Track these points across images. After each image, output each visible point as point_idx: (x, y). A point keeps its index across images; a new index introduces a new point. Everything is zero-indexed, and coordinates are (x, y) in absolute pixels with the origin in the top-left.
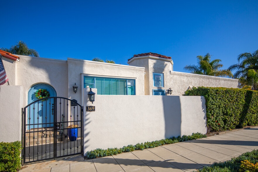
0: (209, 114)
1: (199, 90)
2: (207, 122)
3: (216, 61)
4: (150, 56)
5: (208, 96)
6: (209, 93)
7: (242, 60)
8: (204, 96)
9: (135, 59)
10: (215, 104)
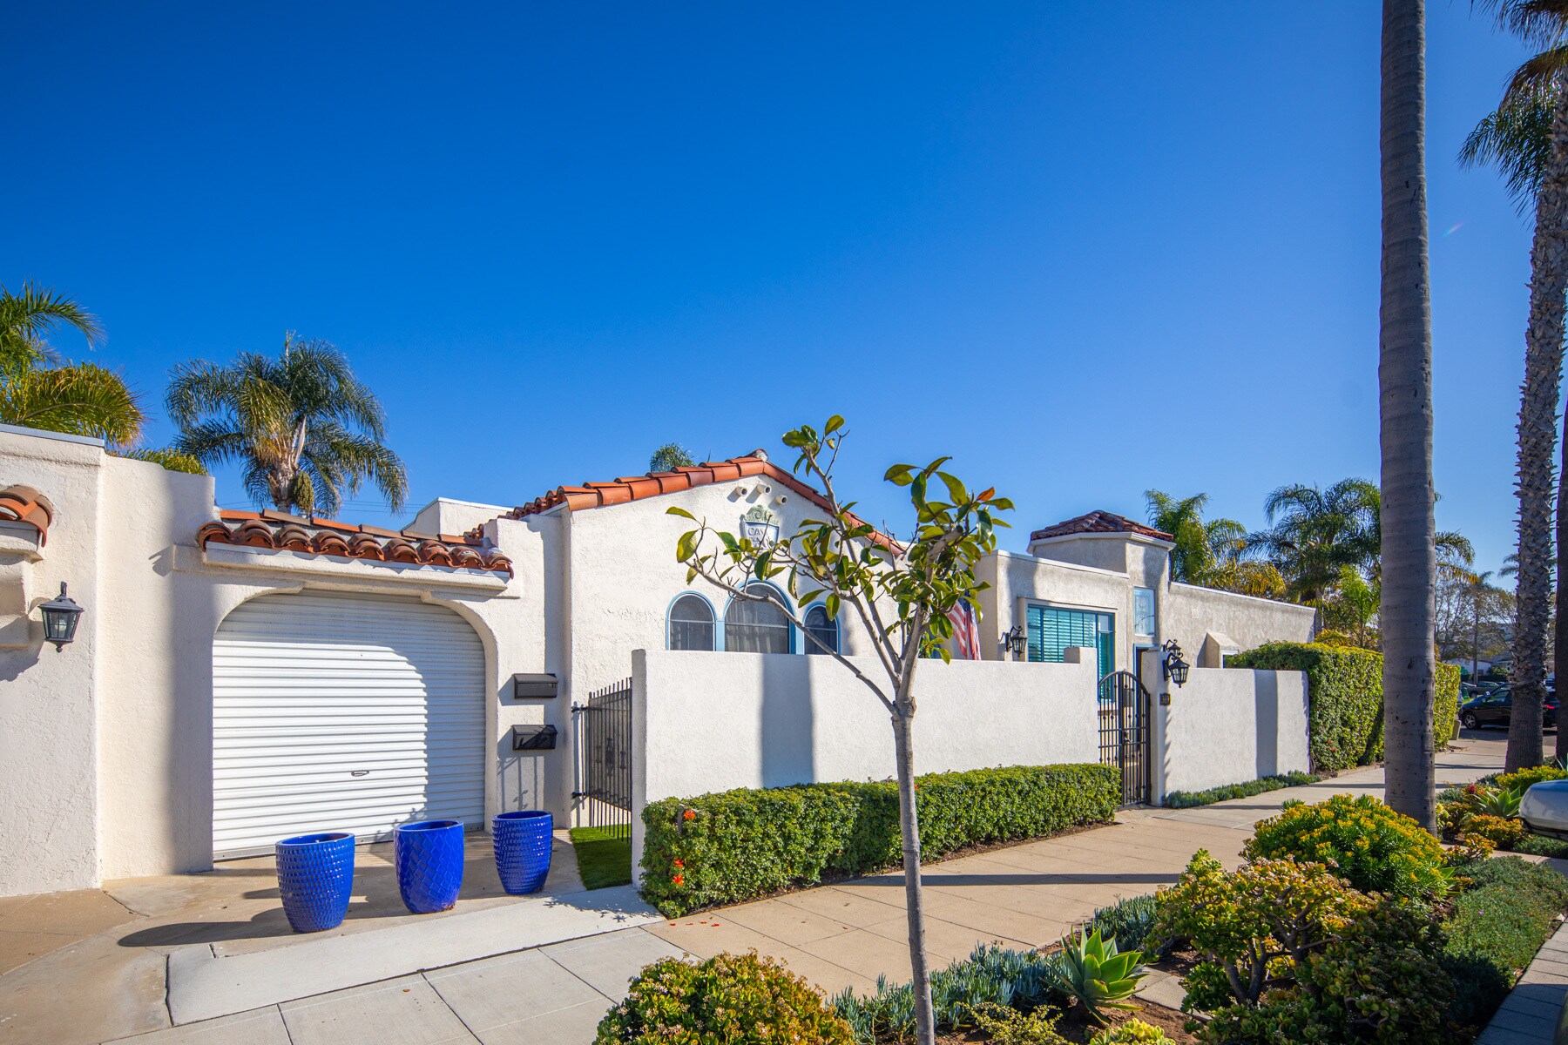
0: (1318, 721)
1: (1291, 655)
2: (1312, 743)
3: (1223, 524)
4: (1134, 536)
5: (1320, 671)
6: (1322, 664)
7: (1281, 515)
8: (1308, 672)
9: (1081, 539)
10: (1330, 695)
